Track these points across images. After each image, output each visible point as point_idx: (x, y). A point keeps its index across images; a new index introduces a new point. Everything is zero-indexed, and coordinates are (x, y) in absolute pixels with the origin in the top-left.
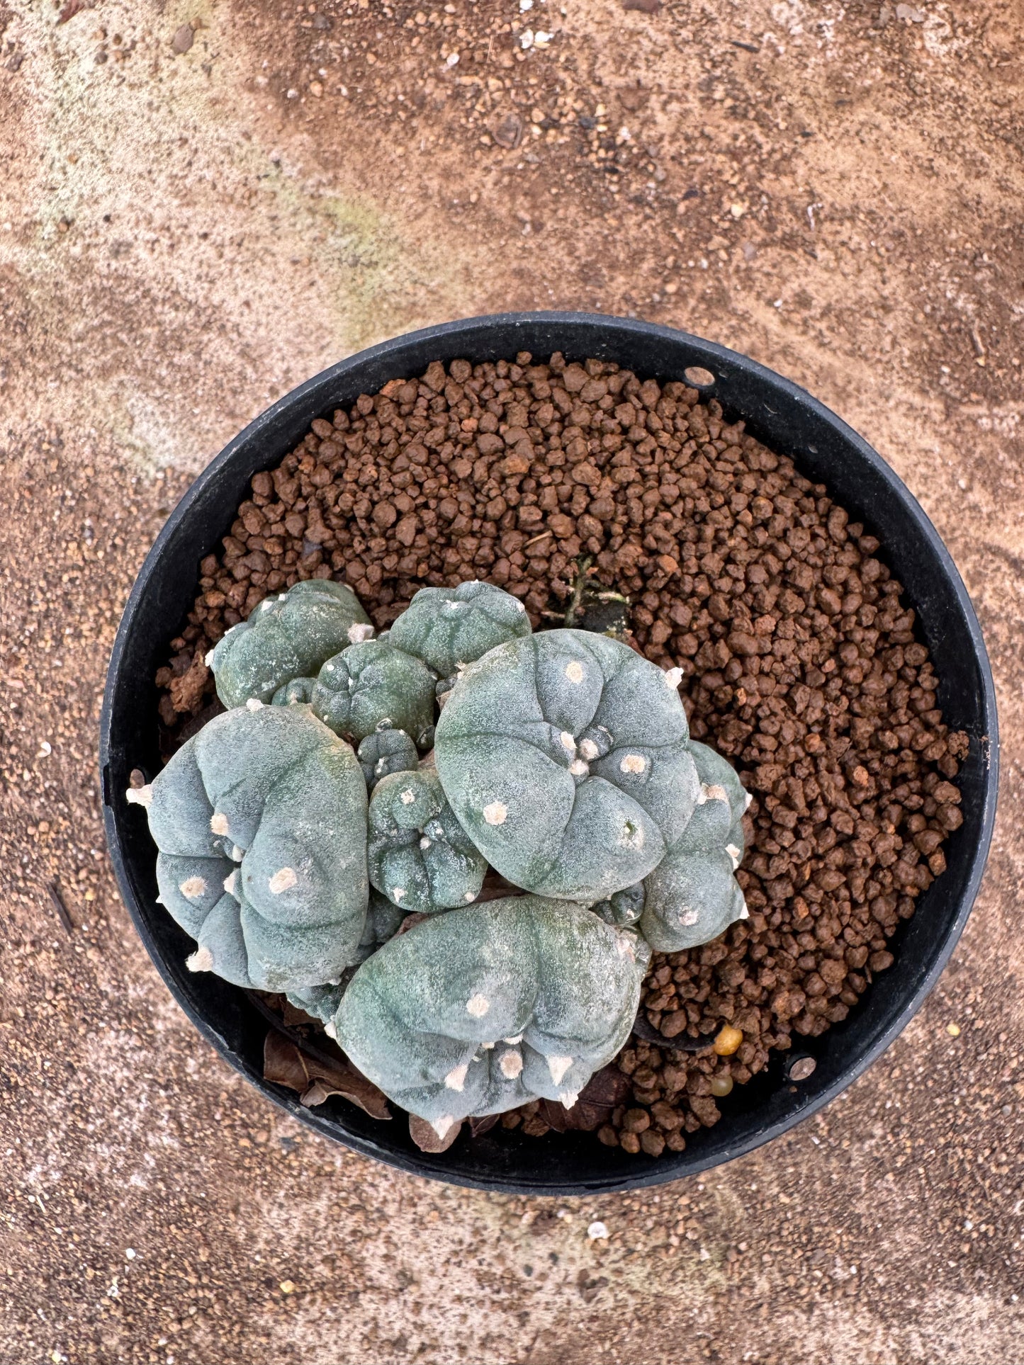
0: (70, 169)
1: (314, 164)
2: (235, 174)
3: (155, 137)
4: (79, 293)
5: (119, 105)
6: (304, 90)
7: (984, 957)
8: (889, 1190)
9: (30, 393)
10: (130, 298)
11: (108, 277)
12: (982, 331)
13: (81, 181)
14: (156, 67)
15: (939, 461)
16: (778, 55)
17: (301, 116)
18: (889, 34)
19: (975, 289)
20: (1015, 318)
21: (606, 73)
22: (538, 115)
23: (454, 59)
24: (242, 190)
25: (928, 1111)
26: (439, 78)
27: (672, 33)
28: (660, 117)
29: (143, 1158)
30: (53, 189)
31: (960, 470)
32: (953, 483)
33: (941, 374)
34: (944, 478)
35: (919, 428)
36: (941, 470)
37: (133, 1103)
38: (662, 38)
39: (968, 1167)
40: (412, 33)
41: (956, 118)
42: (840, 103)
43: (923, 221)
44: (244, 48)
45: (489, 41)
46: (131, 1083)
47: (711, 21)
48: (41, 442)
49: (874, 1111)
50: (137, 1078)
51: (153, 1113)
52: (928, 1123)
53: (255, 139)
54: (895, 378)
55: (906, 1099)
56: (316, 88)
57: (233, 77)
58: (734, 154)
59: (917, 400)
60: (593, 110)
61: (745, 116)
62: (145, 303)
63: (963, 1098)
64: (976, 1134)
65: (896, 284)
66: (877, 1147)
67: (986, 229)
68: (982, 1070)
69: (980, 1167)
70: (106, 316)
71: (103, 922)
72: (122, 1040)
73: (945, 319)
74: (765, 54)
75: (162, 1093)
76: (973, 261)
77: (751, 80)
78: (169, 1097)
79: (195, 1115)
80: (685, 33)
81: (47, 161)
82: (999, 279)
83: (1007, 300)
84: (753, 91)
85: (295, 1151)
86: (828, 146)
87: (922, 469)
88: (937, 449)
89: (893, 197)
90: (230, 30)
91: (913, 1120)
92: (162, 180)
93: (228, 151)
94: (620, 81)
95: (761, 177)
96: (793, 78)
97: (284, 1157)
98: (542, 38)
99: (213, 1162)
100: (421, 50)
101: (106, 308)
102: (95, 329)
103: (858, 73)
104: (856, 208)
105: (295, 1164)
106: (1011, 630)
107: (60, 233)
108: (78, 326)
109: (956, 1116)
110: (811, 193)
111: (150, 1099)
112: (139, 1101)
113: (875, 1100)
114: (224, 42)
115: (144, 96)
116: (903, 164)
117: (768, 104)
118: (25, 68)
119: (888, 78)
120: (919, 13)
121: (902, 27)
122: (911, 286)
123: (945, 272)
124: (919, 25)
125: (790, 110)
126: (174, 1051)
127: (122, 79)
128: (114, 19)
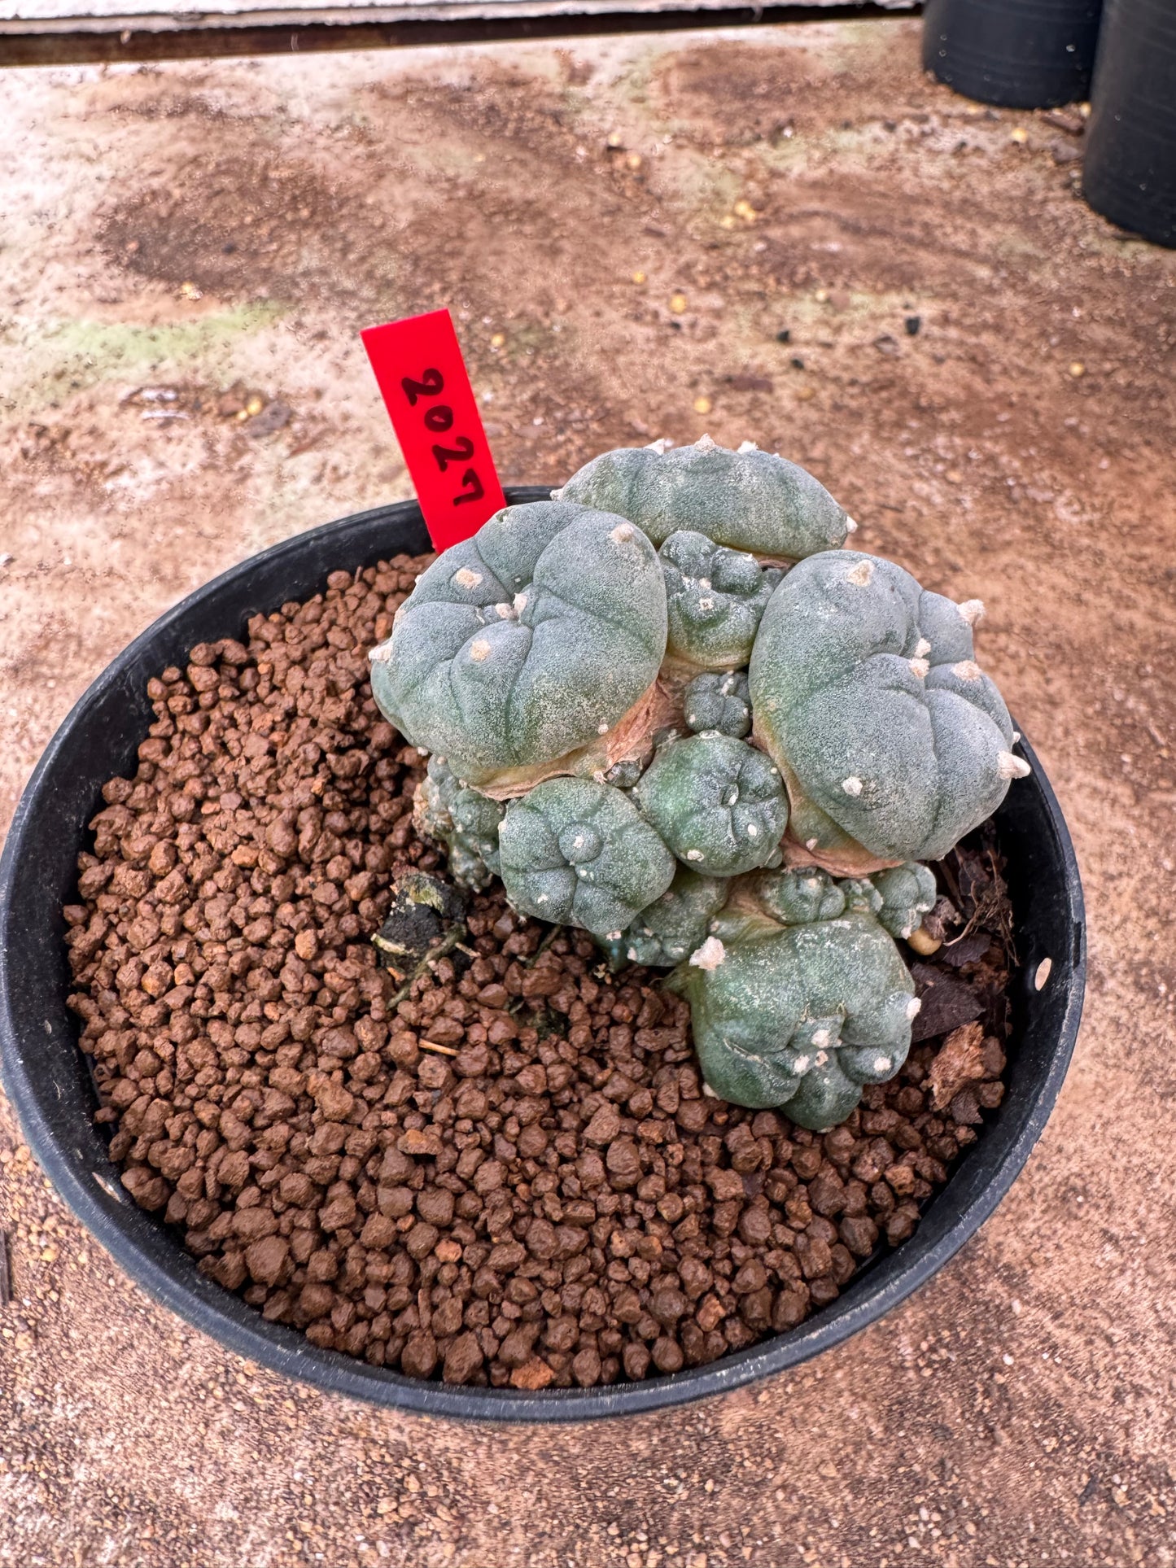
12: (1159, 728)
15: (1136, 843)
16: (920, 514)
18: (1023, 506)
19: (1144, 694)
31: (1162, 852)
32: (1156, 863)
33: (1123, 763)
34: (1145, 860)
35: (1108, 811)
36: (1139, 851)
41: (1096, 565)
42: (984, 549)
43: (1080, 638)
47: (859, 490)
54: (1073, 763)
59: (1101, 784)
65: (1059, 684)
67: (1145, 649)
71: (54, 1296)
72: (18, 1492)
73: (1118, 715)
76: (1137, 670)
77: (898, 528)
82: (1166, 685)
84: (903, 537)
86: (976, 578)
87: (1117, 849)
88: (1132, 830)
89: (1046, 618)
96: (937, 529)
103: (998, 530)
116: (1051, 595)
117: (916, 546)
118: (250, 483)
119: (1027, 535)
120: (1049, 495)
121: (1035, 503)
122: (1076, 687)
123: (1110, 679)
124: (1050, 503)
125: (937, 552)
126: (89, 1519)
127: (330, 495)
128: (335, 457)
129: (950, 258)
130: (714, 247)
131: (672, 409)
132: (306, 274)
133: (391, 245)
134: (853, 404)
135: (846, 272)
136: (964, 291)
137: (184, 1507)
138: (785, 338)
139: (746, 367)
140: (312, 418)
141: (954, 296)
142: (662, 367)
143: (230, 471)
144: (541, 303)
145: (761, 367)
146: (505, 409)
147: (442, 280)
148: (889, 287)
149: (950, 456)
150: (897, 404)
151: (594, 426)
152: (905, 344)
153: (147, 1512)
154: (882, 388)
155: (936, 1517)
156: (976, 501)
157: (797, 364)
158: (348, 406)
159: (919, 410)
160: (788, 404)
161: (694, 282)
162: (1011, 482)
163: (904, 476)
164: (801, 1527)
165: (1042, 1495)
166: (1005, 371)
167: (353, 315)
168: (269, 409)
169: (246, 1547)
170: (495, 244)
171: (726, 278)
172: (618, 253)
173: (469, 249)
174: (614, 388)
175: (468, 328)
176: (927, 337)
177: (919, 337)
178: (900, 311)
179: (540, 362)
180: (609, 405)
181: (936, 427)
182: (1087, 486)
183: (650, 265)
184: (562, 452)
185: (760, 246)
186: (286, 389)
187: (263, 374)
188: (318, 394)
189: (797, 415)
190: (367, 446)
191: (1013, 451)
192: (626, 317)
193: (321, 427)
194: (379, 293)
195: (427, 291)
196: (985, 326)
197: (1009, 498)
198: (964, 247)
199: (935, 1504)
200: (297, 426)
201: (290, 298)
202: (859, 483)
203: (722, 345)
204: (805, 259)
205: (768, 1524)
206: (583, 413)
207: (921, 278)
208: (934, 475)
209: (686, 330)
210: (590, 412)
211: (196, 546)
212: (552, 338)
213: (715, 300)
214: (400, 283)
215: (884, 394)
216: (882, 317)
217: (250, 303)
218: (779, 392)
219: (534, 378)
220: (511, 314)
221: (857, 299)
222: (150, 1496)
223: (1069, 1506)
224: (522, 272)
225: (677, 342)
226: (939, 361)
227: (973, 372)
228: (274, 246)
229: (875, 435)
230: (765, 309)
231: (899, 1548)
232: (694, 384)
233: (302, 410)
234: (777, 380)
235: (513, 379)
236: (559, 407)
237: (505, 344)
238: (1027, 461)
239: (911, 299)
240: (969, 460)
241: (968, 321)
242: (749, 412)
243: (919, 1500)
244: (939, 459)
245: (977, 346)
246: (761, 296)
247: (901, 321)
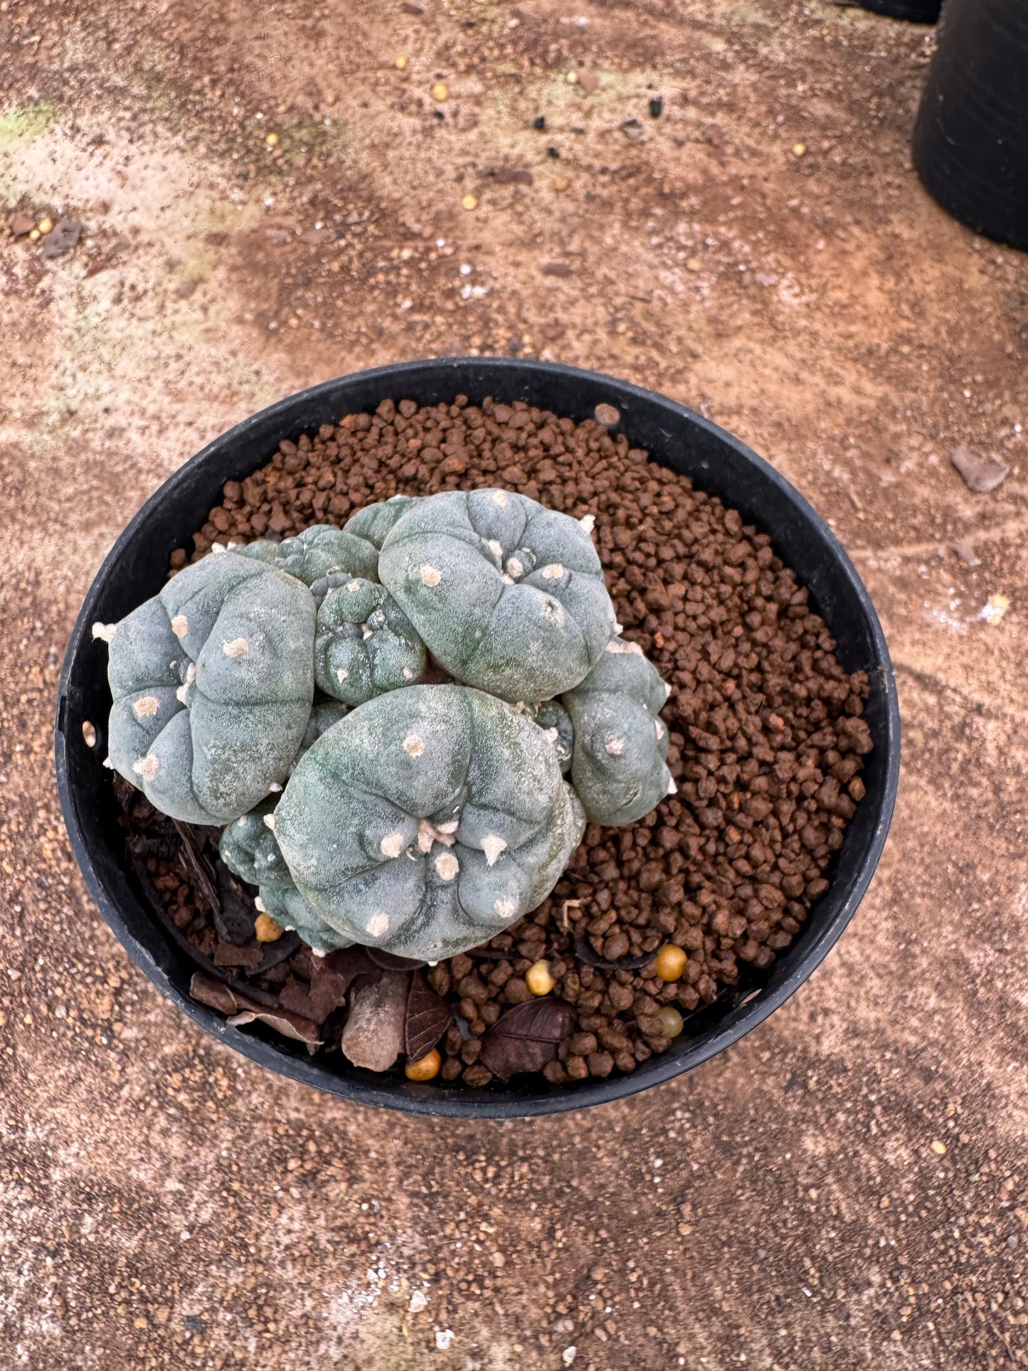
0: (80, 375)
1: (288, 374)
2: (221, 380)
3: (155, 353)
4: (73, 466)
5: (127, 332)
6: (284, 323)
7: (957, 1063)
8: (898, 1355)
9: (16, 543)
10: (119, 469)
11: (101, 453)
12: (858, 493)
13: (86, 383)
14: (162, 307)
16: (665, 304)
17: (280, 341)
18: (752, 291)
19: (848, 463)
20: (884, 484)
21: (532, 315)
22: (477, 341)
23: (407, 304)
24: (226, 392)
25: (927, 1248)
26: (395, 317)
27: (583, 290)
28: (575, 344)
29: (14, 1352)
30: (62, 389)
37: (12, 1276)
38: (575, 293)
39: (982, 1317)
40: (373, 288)
41: (812, 346)
42: (719, 336)
43: (797, 415)
44: (236, 295)
45: (437, 294)
46: (14, 1250)
47: (612, 282)
48: (18, 582)
49: (868, 1251)
50: (21, 1242)
51: (35, 1289)
52: (929, 1265)
53: (241, 356)
55: (900, 1233)
56: (294, 322)
57: (225, 314)
58: (636, 368)
60: (520, 339)
61: (643, 343)
62: (132, 473)
63: (962, 1229)
64: (984, 1274)
66: (878, 1298)
67: (849, 421)
68: (977, 1195)
69: (995, 1316)
70: (95, 483)
71: (10, 1051)
72: (11, 1194)
73: (826, 485)
74: (656, 306)
75: (49, 1261)
76: (842, 442)
77: (646, 319)
78: (56, 1267)
79: (87, 1289)
80: (593, 290)
81: (61, 368)
82: (865, 455)
83: (875, 471)
84: (651, 328)
85: (202, 1332)
86: (713, 364)
89: (770, 398)
90: (226, 284)
91: (912, 1261)
92: (158, 384)
93: (217, 364)
94: (542, 321)
95: (660, 385)
96: (680, 318)
97: (187, 1342)
98: (479, 291)
99: (99, 1351)
100: (381, 298)
101: (95, 476)
102: (83, 492)
103: (732, 316)
104: (741, 406)
105: (199, 1350)
106: (926, 736)
107: (64, 421)
108: (70, 490)
109: (959, 1253)
110: (703, 396)
111: (34, 1269)
112: (20, 1273)
113: (867, 1237)
114: (221, 292)
115: (150, 325)
116: (775, 376)
117: (662, 336)
118: (52, 306)
119: (756, 320)
120: (773, 279)
121: (761, 287)
122: (794, 461)
123: (820, 451)
124: (774, 286)
125: (680, 340)
126: (69, 1206)
127: (133, 315)
128: (132, 275)
129: (688, 31)
130: (470, 25)
131: (441, 206)
132: (73, 69)
133: (154, 31)
134: (605, 193)
135: (594, 48)
136: (701, 67)
137: (141, 1186)
138: (540, 125)
139: (506, 159)
140: (104, 233)
141: (692, 73)
142: (429, 160)
143: (32, 295)
144: (310, 94)
145: (521, 156)
146: (287, 213)
147: (210, 72)
148: (634, 65)
149: (690, 243)
150: (643, 191)
151: (371, 228)
152: (649, 126)
153: (112, 1194)
154: (630, 176)
155: (687, 1115)
156: (713, 288)
157: (553, 153)
158: (136, 219)
159: (664, 198)
160: (547, 196)
161: (454, 65)
162: (742, 268)
163: (651, 267)
164: (594, 1135)
165: (760, 1091)
166: (737, 153)
167: (128, 115)
168: (59, 227)
169: (192, 1206)
170: (258, 29)
171: (483, 59)
172: (379, 33)
173: (232, 34)
174: (386, 185)
175: (242, 126)
176: (668, 119)
177: (661, 119)
178: (643, 90)
179: (315, 161)
180: (383, 205)
181: (677, 214)
182: (806, 268)
183: (410, 47)
184: (344, 258)
185: (514, 22)
186: (73, 203)
187: (47, 186)
188: (106, 207)
189: (554, 207)
190: (161, 260)
191: (743, 236)
192: (392, 106)
193: (114, 242)
194: (149, 88)
195: (197, 85)
196: (720, 105)
197: (740, 282)
198: (700, 17)
199: (685, 1106)
200: (89, 243)
201: (61, 98)
202: (612, 275)
203: (482, 134)
204: (556, 36)
205: (571, 1136)
206: (361, 214)
207: (663, 54)
208: (677, 264)
209: (449, 119)
210: (367, 214)
211: (13, 377)
212: (324, 133)
213: (473, 85)
214: (169, 76)
215: (632, 181)
216: (629, 98)
217: (22, 105)
218: (537, 184)
219: (311, 179)
220: (282, 108)
221: (605, 79)
222: (114, 1182)
223: (777, 1094)
224: (287, 60)
225: (440, 133)
226: (679, 144)
227: (709, 155)
228: (36, 38)
229: (625, 225)
230: (521, 93)
231: (662, 1139)
232: (460, 179)
233: (92, 225)
234: (535, 170)
235: (292, 182)
236: (339, 210)
237: (280, 142)
238: (756, 244)
239: (654, 77)
240: (706, 247)
241: (705, 100)
242: (511, 206)
243: (676, 1105)
244: (681, 248)
245: (713, 126)
246: (517, 79)
247: (645, 102)
